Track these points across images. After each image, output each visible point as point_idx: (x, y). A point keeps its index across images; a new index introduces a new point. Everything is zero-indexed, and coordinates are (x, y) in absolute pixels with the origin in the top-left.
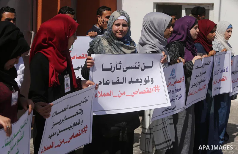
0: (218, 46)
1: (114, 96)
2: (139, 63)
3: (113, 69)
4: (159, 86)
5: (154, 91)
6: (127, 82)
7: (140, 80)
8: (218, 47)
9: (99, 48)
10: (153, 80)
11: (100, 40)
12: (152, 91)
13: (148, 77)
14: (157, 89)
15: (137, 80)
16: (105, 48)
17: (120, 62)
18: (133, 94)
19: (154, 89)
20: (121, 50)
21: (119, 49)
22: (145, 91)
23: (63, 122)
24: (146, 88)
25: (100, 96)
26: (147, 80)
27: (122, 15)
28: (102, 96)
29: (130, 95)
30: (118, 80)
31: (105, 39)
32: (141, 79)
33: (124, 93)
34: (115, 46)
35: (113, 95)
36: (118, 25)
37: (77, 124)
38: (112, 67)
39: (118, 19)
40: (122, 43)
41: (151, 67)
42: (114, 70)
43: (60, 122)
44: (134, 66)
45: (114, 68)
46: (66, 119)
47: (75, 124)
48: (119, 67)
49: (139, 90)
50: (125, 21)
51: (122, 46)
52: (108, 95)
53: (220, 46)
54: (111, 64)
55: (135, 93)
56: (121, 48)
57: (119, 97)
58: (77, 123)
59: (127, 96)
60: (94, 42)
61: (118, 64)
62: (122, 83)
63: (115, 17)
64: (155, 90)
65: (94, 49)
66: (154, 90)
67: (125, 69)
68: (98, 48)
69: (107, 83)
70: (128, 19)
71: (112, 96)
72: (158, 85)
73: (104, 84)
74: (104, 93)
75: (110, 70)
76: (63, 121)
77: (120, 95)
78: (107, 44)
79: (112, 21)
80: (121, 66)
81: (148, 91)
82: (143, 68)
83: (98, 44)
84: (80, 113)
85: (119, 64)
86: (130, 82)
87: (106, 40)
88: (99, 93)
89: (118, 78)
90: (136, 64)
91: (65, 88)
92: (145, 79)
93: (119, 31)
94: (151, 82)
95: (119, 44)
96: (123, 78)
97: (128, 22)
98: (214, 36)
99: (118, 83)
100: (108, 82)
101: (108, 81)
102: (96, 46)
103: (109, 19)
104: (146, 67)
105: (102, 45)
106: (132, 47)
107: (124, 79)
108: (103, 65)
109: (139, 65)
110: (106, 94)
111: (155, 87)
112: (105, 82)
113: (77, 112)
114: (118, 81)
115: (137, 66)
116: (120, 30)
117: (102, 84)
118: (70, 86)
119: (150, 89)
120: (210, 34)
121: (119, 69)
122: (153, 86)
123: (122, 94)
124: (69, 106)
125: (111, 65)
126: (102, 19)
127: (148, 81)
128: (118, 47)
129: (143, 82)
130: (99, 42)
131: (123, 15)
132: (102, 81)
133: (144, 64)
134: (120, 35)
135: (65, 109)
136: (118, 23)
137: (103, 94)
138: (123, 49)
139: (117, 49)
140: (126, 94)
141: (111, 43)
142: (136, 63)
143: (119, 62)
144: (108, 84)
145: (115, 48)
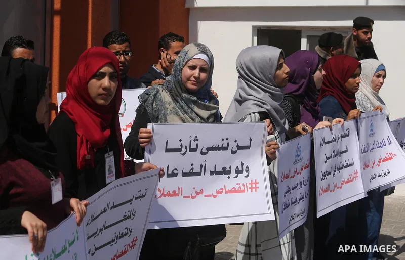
0: (362, 101)
1: (184, 197)
2: (227, 139)
3: (184, 150)
4: (257, 182)
5: (250, 190)
6: (208, 173)
7: (228, 169)
8: (361, 103)
9: (157, 105)
10: (248, 169)
11: (158, 92)
12: (246, 190)
13: (242, 164)
14: (254, 186)
15: (224, 168)
16: (166, 105)
17: (196, 137)
18: (215, 194)
19: (250, 186)
20: (193, 110)
21: (189, 108)
22: (234, 188)
23: (101, 232)
24: (237, 184)
25: (160, 197)
26: (240, 169)
27: (202, 52)
28: (165, 196)
29: (210, 196)
30: (192, 169)
31: (167, 91)
32: (230, 168)
33: (202, 192)
34: (183, 104)
35: (184, 195)
36: (193, 68)
37: (123, 235)
38: (181, 145)
39: (195, 57)
40: (195, 98)
41: (248, 147)
42: (186, 151)
43: (96, 233)
44: (220, 146)
45: (186, 148)
46: (106, 228)
47: (120, 235)
48: (194, 146)
49: (225, 186)
50: (205, 63)
51: (194, 104)
52: (175, 194)
53: (365, 103)
54: (180, 140)
55: (218, 192)
56: (192, 107)
57: (193, 197)
58: (123, 233)
59: (205, 196)
60: (147, 94)
61: (192, 141)
62: (199, 174)
63: (190, 54)
64: (252, 188)
65: (148, 107)
66: (249, 188)
67: (204, 151)
68: (154, 104)
69: (173, 175)
70: (211, 59)
71: (181, 197)
72: (256, 180)
73: (169, 176)
74: (169, 191)
75: (179, 150)
76: (101, 230)
77: (194, 195)
78: (171, 100)
79: (184, 59)
80: (197, 145)
81: (239, 189)
82: (235, 149)
83: (155, 98)
84: (129, 217)
85: (195, 140)
86: (211, 173)
87: (168, 93)
88: (159, 190)
89: (192, 165)
90: (223, 142)
91: (107, 175)
92: (237, 168)
93: (193, 79)
94: (245, 173)
95: (189, 99)
96: (201, 166)
97: (211, 65)
98: (358, 84)
99: (191, 174)
100: (175, 172)
101: (176, 170)
102: (150, 102)
103: (179, 55)
104: (239, 147)
105: (161, 100)
106: (212, 105)
107: (203, 168)
108: (167, 142)
109: (228, 144)
110: (171, 193)
111: (251, 183)
112: (170, 172)
113: (125, 216)
114: (191, 171)
115: (225, 145)
116: (194, 77)
117: (166, 175)
118: (114, 173)
119: (244, 185)
120: (351, 80)
121: (195, 150)
122: (248, 180)
123: (197, 193)
124: (111, 205)
125: (180, 143)
126: (168, 57)
127: (241, 172)
128: (187, 105)
129: (233, 174)
130: (155, 95)
131: (204, 53)
132: (165, 171)
133: (236, 141)
134: (194, 84)
135: (105, 211)
136: (194, 64)
137: (165, 193)
138: (196, 109)
139: (186, 108)
140: (204, 193)
141: (176, 98)
142: (223, 140)
143: (193, 138)
144: (176, 175)
145: (182, 107)
